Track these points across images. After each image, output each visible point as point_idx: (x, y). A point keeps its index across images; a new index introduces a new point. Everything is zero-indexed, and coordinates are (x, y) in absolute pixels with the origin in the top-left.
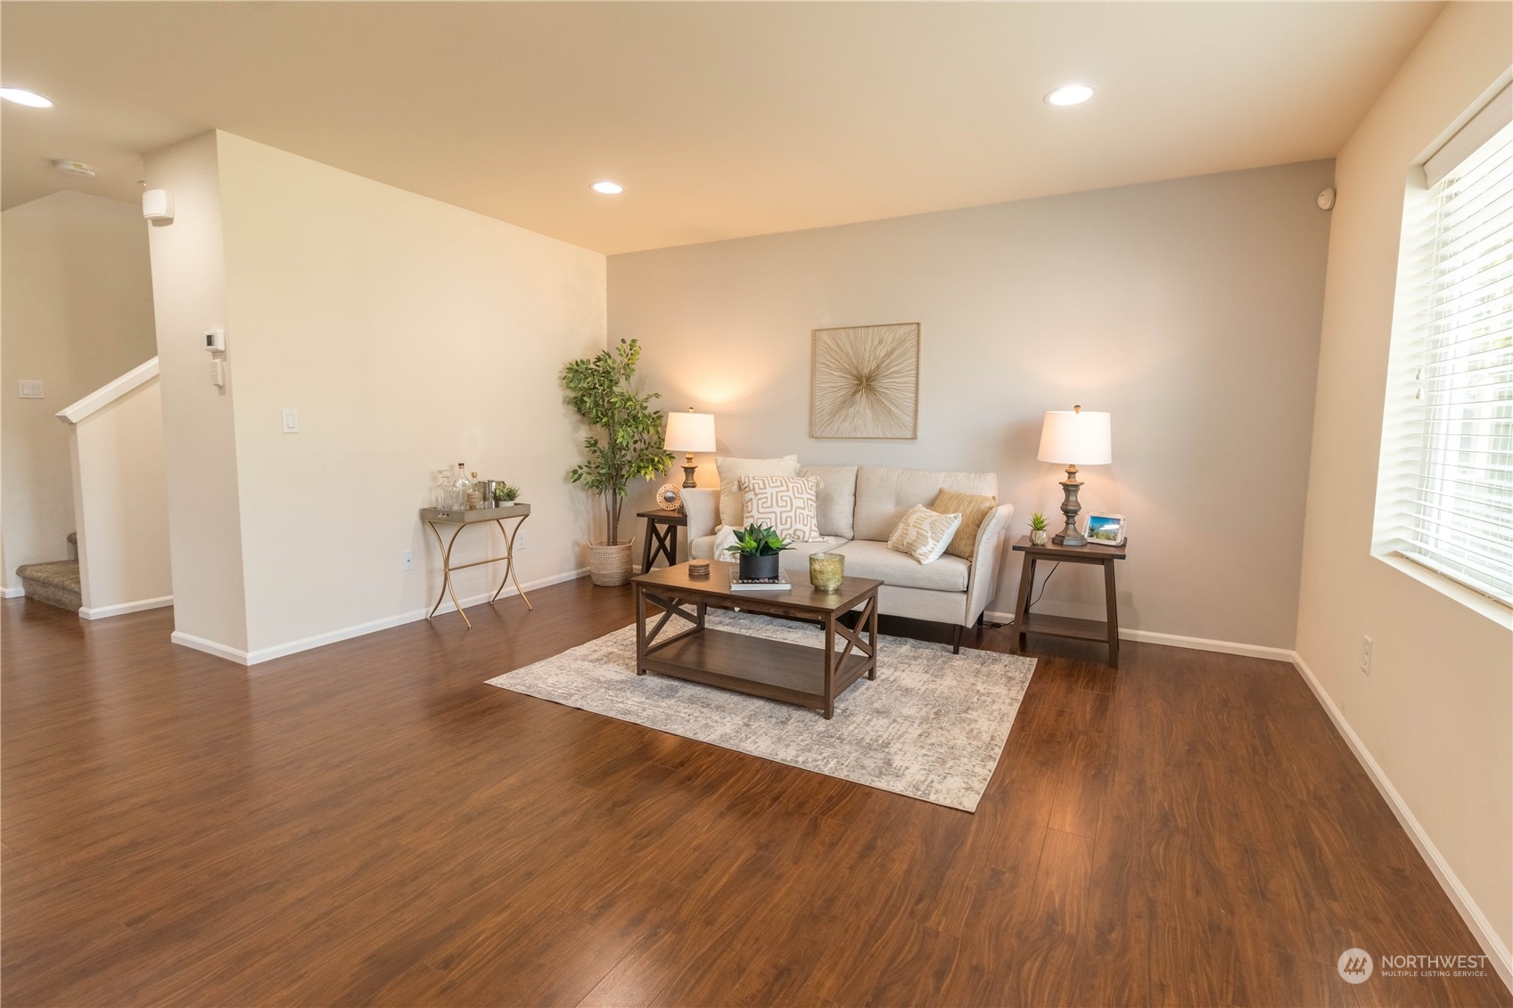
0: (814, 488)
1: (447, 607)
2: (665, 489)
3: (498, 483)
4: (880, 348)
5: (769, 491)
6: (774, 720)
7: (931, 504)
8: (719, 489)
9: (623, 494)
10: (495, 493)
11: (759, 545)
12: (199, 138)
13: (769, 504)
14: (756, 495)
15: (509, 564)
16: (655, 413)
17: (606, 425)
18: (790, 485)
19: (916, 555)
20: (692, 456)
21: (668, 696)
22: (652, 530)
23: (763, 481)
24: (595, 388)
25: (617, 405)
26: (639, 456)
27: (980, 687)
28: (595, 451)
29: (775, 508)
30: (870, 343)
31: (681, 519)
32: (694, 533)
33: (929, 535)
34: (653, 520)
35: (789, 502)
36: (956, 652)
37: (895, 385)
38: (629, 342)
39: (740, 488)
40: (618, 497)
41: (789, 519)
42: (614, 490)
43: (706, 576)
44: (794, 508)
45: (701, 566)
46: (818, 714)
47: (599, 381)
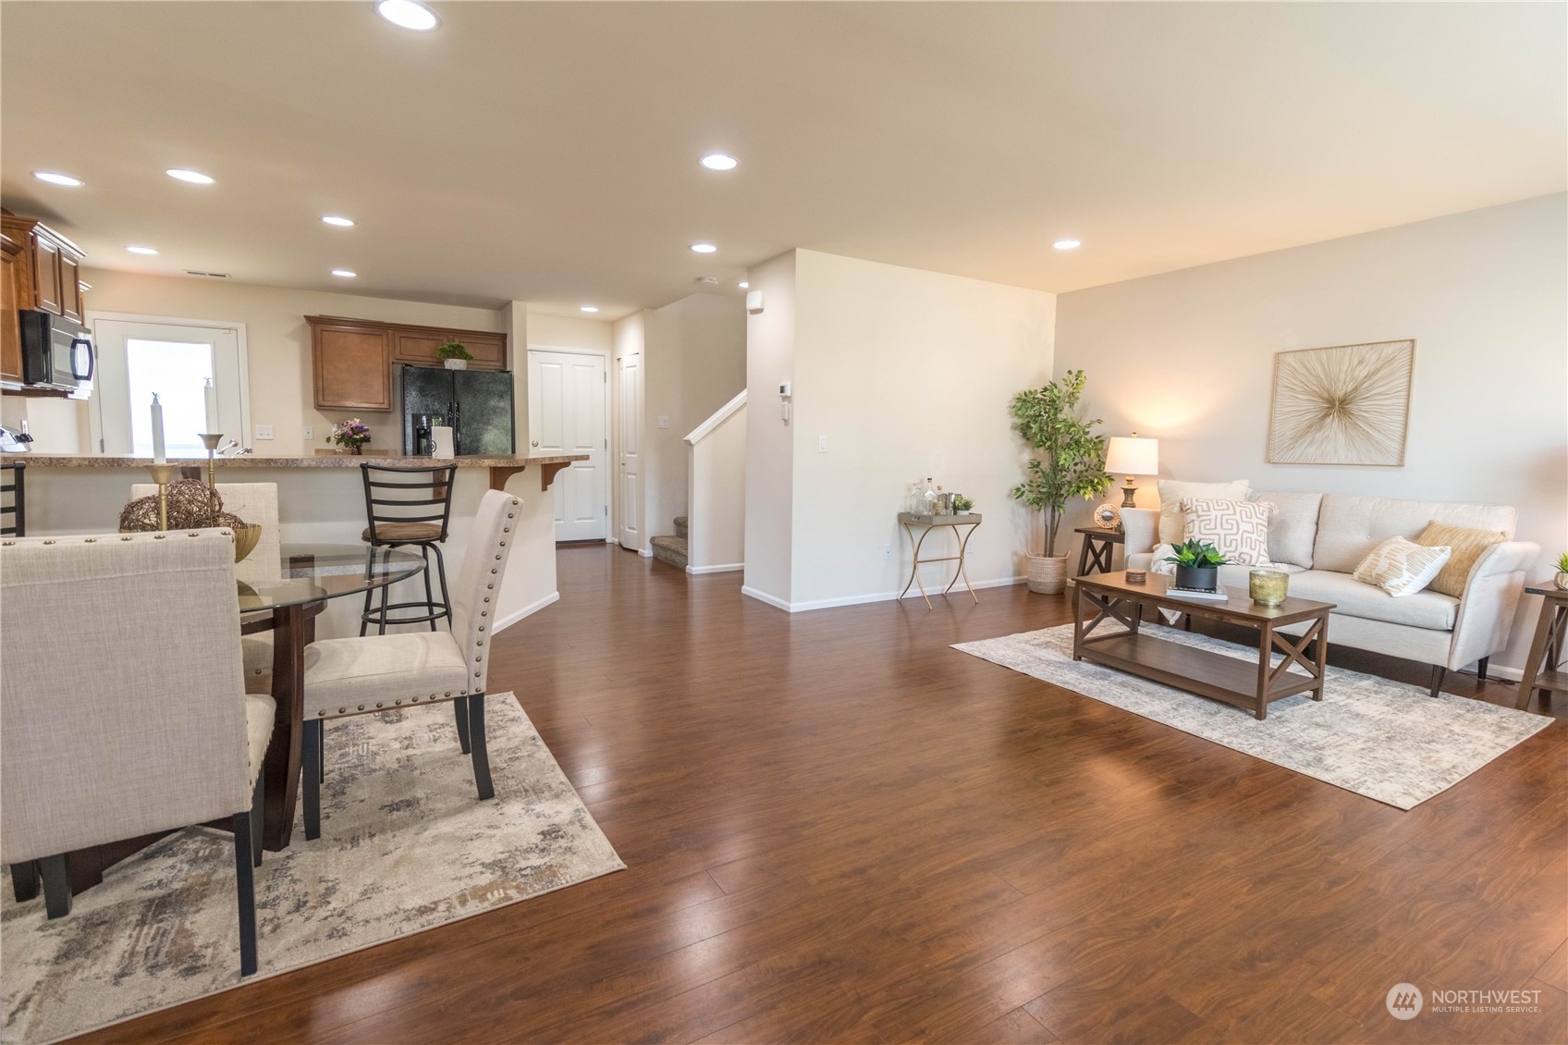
0: (1266, 514)
1: (914, 592)
2: (1103, 509)
3: (957, 495)
4: (1359, 368)
5: (1213, 513)
6: (1202, 711)
7: (1416, 537)
8: (1159, 510)
9: (1061, 511)
10: (954, 504)
11: (1197, 558)
12: (785, 256)
13: (1212, 526)
14: (1199, 516)
15: (961, 563)
16: (1097, 438)
17: (1050, 448)
18: (1238, 509)
19: (1386, 586)
20: (1132, 478)
21: (1101, 678)
22: (1089, 545)
23: (1208, 504)
24: (1040, 415)
25: (1061, 431)
26: (1079, 477)
27: (1456, 728)
28: (1037, 472)
29: (1219, 530)
30: (1347, 365)
31: (1119, 536)
32: (1132, 550)
33: (1405, 566)
34: (1090, 536)
35: (1235, 525)
36: (1434, 695)
37: (1379, 409)
38: (1075, 373)
39: (1182, 510)
40: (1057, 514)
41: (1234, 542)
42: (1053, 507)
43: (1143, 583)
44: (1241, 532)
45: (1138, 574)
46: (1250, 714)
47: (1045, 409)
